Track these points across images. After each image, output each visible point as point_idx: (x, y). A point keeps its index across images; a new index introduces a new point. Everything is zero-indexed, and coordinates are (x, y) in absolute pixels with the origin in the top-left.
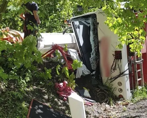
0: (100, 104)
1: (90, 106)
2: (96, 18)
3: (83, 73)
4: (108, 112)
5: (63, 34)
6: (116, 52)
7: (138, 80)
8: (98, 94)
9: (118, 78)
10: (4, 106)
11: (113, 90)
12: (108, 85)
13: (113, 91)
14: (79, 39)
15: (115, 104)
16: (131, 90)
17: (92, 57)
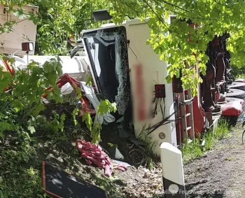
0: (135, 168)
1: (123, 171)
2: (125, 33)
3: (104, 120)
4: (151, 179)
5: (71, 58)
6: (156, 86)
7: (188, 129)
8: (130, 153)
9: (159, 127)
10: (5, 175)
11: (151, 145)
12: (143, 138)
13: (151, 148)
14: (94, 66)
15: (156, 168)
16: (178, 145)
17: (118, 95)
